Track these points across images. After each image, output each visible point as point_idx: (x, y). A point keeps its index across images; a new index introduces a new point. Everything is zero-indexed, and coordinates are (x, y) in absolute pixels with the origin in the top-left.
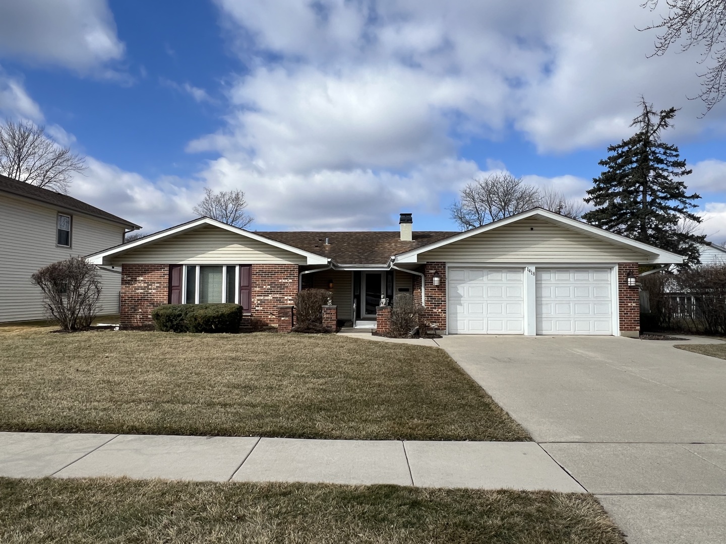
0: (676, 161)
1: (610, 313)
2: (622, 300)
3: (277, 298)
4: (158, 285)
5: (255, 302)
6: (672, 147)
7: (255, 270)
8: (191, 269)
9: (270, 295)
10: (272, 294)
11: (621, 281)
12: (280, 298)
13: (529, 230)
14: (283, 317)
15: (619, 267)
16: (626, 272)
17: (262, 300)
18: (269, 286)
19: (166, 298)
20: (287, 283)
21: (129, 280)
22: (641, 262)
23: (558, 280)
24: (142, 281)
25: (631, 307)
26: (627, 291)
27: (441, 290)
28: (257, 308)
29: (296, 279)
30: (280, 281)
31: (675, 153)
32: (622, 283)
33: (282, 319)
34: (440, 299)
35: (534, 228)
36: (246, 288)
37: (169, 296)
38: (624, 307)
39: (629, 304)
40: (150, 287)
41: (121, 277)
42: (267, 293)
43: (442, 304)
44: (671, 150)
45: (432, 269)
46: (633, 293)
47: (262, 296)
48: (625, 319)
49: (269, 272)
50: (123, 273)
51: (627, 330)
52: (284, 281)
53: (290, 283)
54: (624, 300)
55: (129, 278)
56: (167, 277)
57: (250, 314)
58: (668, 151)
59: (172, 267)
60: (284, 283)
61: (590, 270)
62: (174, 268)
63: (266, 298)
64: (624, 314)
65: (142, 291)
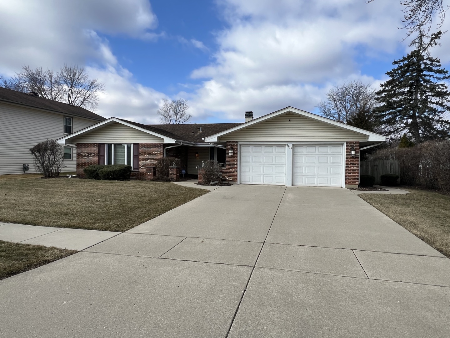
0: (439, 70)
1: (341, 173)
2: (347, 165)
3: (152, 162)
4: (93, 154)
5: (141, 164)
6: (436, 59)
7: (140, 146)
8: (110, 146)
9: (148, 161)
10: (149, 160)
11: (347, 153)
12: (153, 162)
13: (288, 121)
14: (149, 172)
15: (346, 144)
16: (350, 146)
17: (144, 163)
18: (148, 156)
19: (97, 161)
20: (157, 154)
21: (80, 152)
22: (361, 141)
23: (308, 152)
24: (86, 152)
25: (353, 169)
26: (351, 159)
27: (235, 158)
28: (142, 168)
29: (162, 151)
30: (153, 152)
31: (438, 64)
32: (348, 154)
33: (148, 173)
34: (234, 163)
35: (291, 120)
36: (136, 157)
37: (99, 160)
38: (349, 169)
39: (352, 168)
40: (90, 155)
41: (76, 150)
42: (147, 159)
43: (235, 166)
44: (435, 62)
45: (229, 146)
46: (355, 160)
47: (144, 161)
48: (348, 177)
49: (147, 147)
50: (77, 148)
51: (350, 184)
52: (155, 152)
53: (159, 153)
54: (349, 165)
55: (80, 151)
56: (97, 150)
57: (138, 171)
58: (434, 63)
59: (100, 145)
60: (155, 153)
61: (329, 146)
62: (101, 146)
63: (146, 162)
64: (349, 174)
65: (86, 158)
